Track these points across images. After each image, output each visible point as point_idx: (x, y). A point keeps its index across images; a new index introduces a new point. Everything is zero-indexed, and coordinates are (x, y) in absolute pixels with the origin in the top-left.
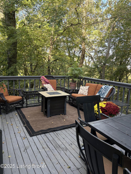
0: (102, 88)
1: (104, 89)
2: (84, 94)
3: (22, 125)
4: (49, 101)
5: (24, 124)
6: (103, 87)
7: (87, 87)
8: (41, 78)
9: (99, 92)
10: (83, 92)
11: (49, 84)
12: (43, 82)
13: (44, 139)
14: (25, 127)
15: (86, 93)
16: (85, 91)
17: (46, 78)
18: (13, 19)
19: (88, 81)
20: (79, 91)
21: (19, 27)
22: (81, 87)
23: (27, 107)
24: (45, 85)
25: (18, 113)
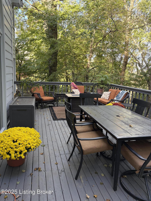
0: (120, 93)
1: (121, 93)
2: (105, 98)
3: (50, 115)
4: (71, 100)
5: (52, 114)
7: (109, 92)
8: (71, 84)
9: (117, 96)
10: (104, 97)
11: (77, 89)
12: (72, 87)
13: (62, 122)
14: (52, 116)
15: (107, 98)
16: (106, 96)
17: (75, 84)
18: (55, 30)
19: (113, 87)
20: (102, 95)
21: (61, 37)
22: (104, 93)
23: (57, 106)
24: (73, 90)
25: (50, 109)
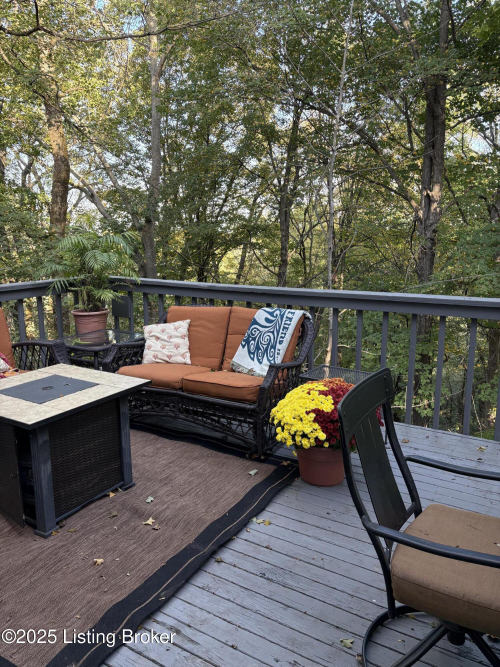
0: (255, 322)
2: (173, 359)
6: (261, 315)
7: (183, 326)
9: (248, 342)
10: (166, 352)
15: (183, 356)
16: (177, 347)
22: (151, 328)
